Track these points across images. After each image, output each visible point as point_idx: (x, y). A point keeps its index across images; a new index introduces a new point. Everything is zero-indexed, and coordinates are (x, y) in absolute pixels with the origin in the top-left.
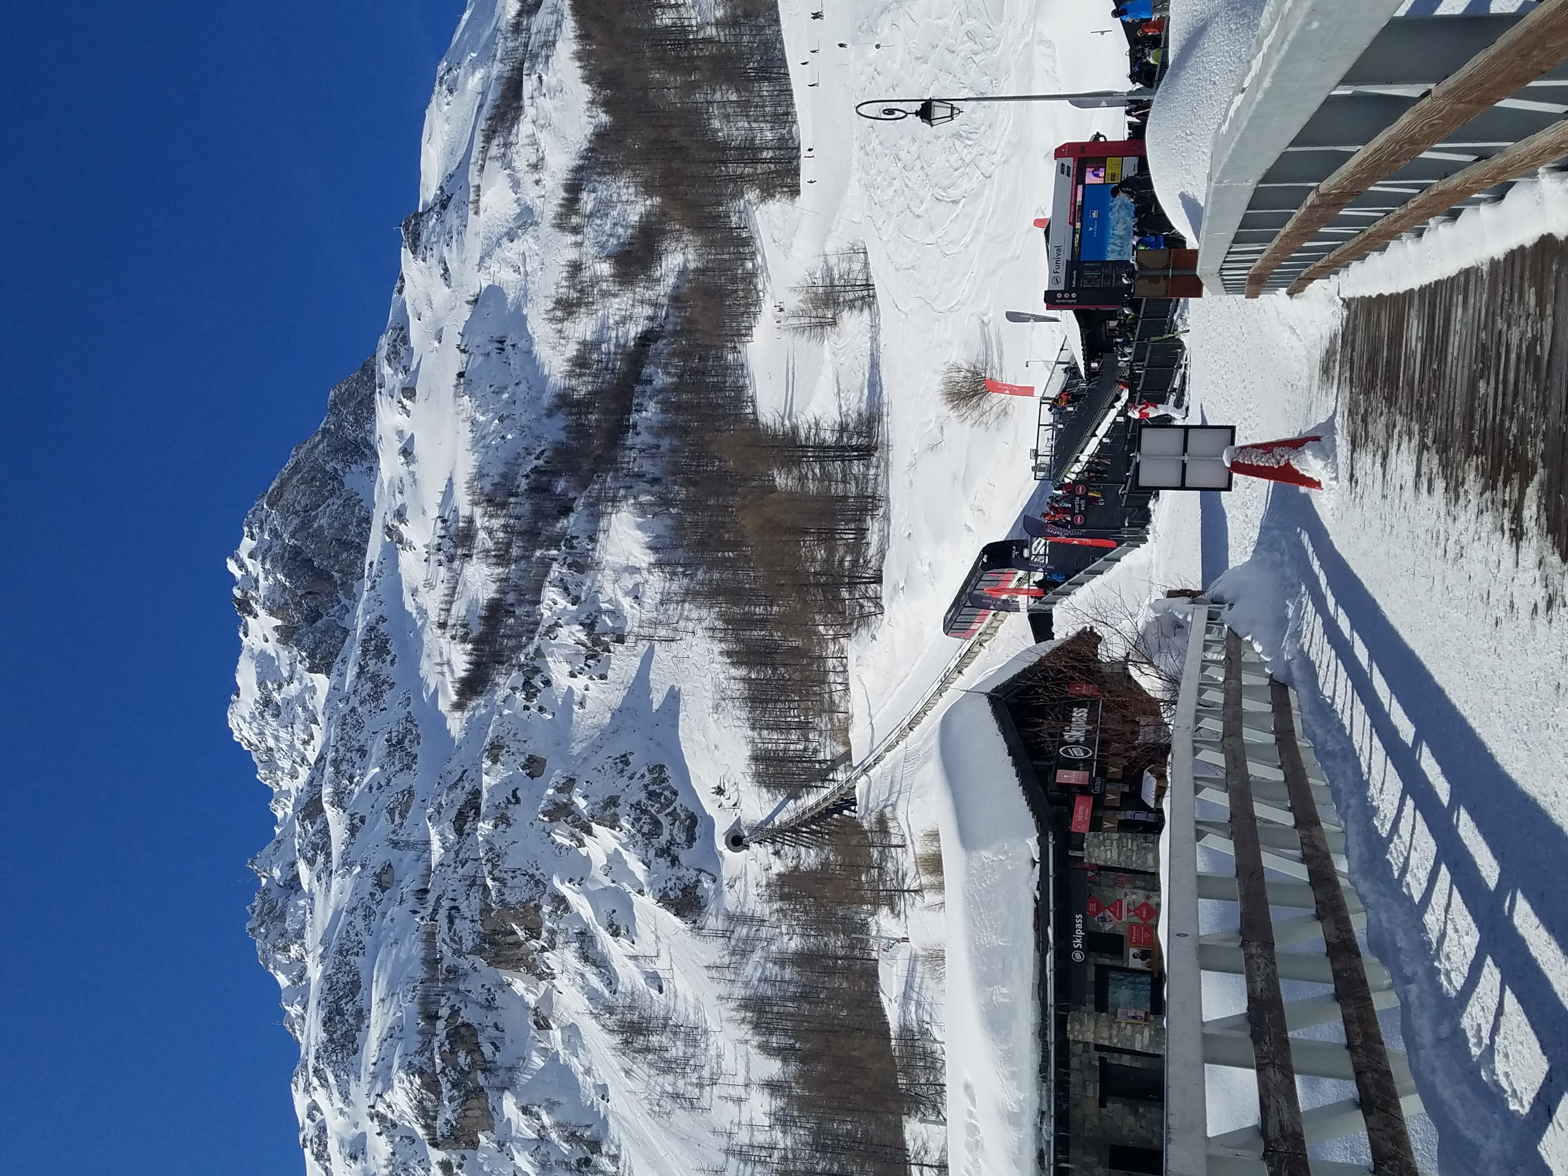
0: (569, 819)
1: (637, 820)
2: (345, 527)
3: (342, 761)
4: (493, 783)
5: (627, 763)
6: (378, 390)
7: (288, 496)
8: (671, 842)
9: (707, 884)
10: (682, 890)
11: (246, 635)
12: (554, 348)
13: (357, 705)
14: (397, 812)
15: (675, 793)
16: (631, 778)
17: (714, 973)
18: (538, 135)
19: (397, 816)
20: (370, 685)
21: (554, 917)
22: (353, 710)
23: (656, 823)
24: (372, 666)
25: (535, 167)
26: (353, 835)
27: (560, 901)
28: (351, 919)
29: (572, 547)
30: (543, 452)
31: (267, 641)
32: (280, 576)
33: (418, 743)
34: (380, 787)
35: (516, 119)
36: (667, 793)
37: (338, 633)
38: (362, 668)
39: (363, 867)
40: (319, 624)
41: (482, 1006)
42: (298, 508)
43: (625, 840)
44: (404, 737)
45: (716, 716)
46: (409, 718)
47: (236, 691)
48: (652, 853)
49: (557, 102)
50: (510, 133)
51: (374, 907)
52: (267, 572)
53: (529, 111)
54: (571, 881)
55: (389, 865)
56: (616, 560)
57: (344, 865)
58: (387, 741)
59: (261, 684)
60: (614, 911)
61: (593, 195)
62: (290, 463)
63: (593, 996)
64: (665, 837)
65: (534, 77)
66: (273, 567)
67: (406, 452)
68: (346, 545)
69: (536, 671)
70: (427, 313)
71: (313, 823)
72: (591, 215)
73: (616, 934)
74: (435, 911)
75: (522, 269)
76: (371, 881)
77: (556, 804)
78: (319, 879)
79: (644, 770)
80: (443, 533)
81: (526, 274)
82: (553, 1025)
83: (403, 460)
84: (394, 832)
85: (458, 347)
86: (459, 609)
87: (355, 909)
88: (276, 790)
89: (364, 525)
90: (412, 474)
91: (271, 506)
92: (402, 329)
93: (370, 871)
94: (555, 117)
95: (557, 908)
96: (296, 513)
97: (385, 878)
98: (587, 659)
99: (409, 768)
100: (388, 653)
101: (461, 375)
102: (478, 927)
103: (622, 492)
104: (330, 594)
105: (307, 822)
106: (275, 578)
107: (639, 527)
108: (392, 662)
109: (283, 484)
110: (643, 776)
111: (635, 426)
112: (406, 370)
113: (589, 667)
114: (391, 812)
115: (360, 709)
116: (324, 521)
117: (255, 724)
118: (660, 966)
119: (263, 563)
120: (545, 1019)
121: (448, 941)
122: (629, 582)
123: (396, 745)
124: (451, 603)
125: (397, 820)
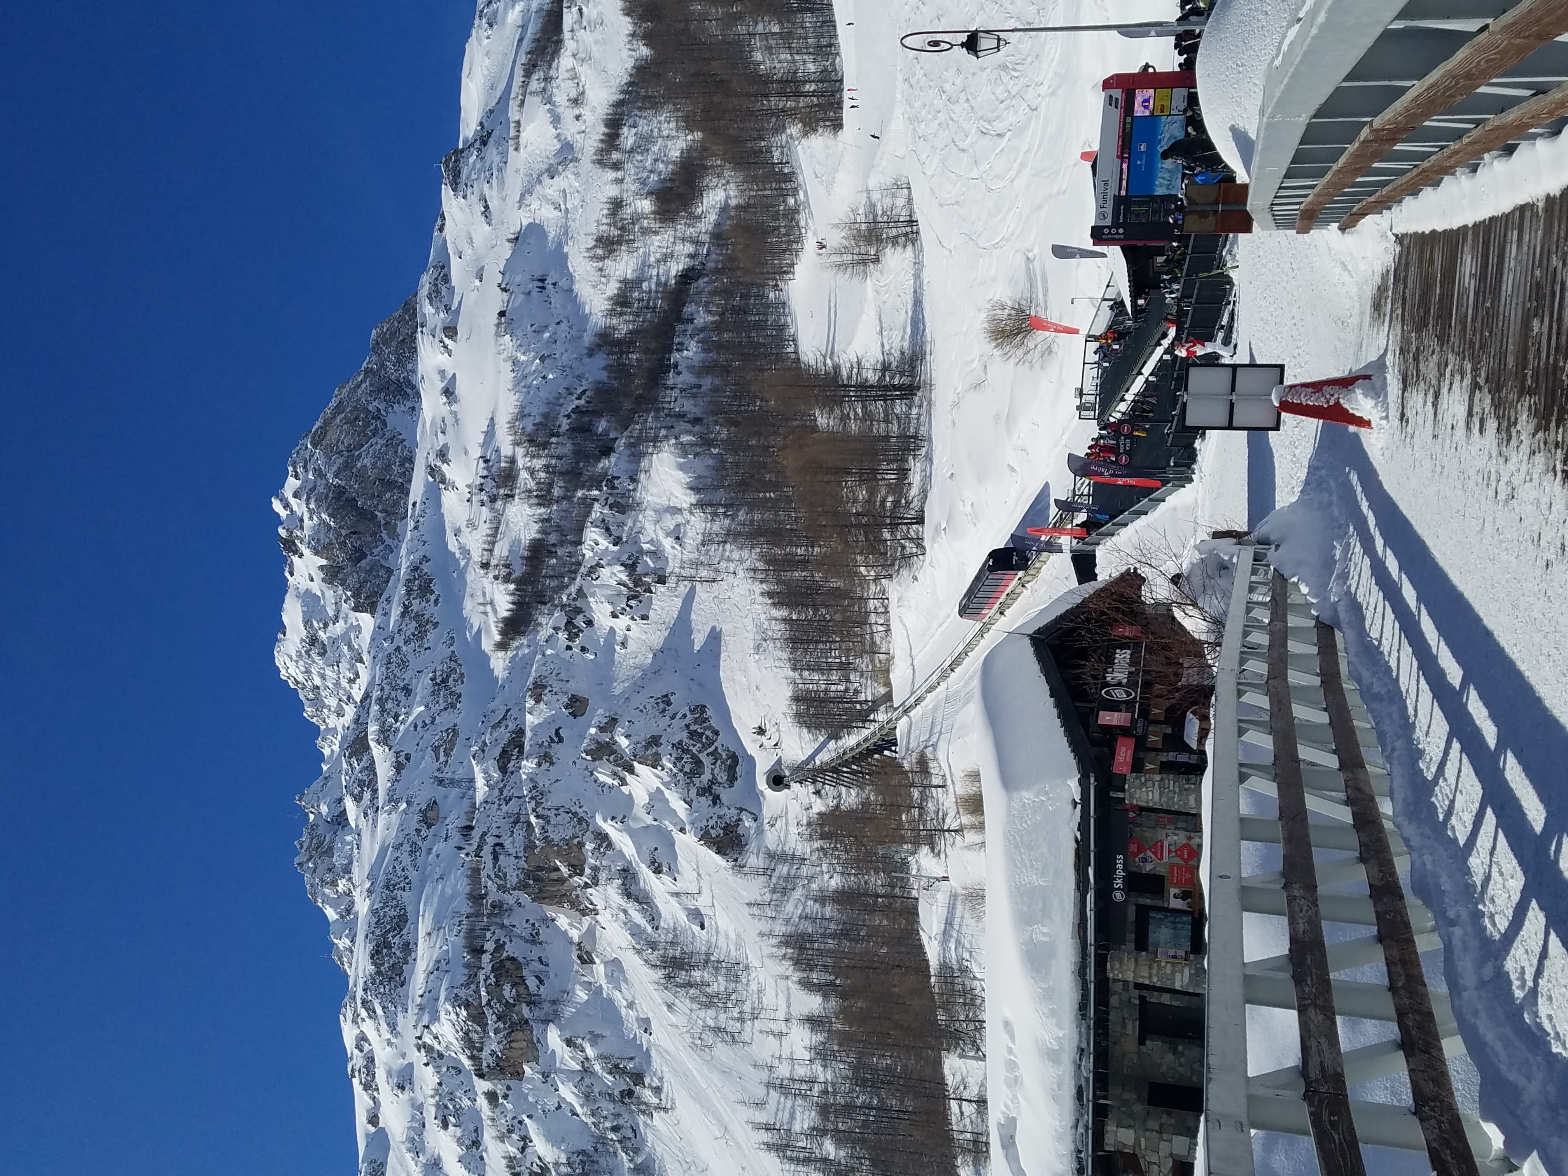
0: (612, 758)
1: (679, 759)
2: (388, 467)
3: (387, 699)
4: (536, 722)
5: (669, 703)
6: (419, 329)
7: (332, 436)
8: (713, 781)
9: (748, 822)
10: (724, 829)
11: (292, 574)
12: (594, 287)
13: (401, 644)
14: (442, 750)
15: (717, 733)
16: (673, 718)
17: (755, 910)
18: (579, 69)
19: (442, 754)
20: (414, 624)
21: (597, 854)
22: (398, 649)
23: (698, 763)
24: (416, 606)
25: (576, 102)
26: (398, 772)
27: (603, 838)
28: (398, 854)
29: (613, 487)
30: (584, 392)
31: (312, 580)
32: (324, 516)
33: (462, 683)
34: (425, 725)
35: (556, 53)
36: (708, 733)
37: (382, 573)
38: (406, 607)
39: (409, 803)
40: (363, 563)
41: (527, 941)
42: (341, 447)
43: (668, 779)
44: (448, 676)
45: (757, 657)
46: (453, 657)
47: (283, 629)
48: (693, 792)
49: (597, 35)
50: (550, 67)
51: (420, 843)
52: (311, 512)
53: (569, 45)
54: (613, 818)
55: (435, 802)
56: (657, 500)
57: (390, 801)
58: (432, 680)
59: (307, 623)
60: (656, 849)
61: (634, 131)
62: (333, 403)
63: (636, 932)
64: (706, 777)
65: (575, 10)
66: (318, 506)
67: (449, 392)
68: (389, 485)
69: (579, 611)
70: (468, 252)
71: (359, 760)
72: (632, 151)
73: (658, 871)
74: (480, 848)
75: (563, 207)
76: (417, 817)
77: (598, 743)
78: (366, 815)
79: (686, 710)
80: (485, 473)
81: (567, 210)
82: (597, 960)
83: (445, 399)
84: (438, 770)
85: (499, 285)
86: (502, 550)
87: (401, 845)
88: (323, 728)
89: (407, 465)
90: (454, 414)
91: (315, 445)
92: (443, 267)
93: (415, 808)
94: (595, 51)
95: (600, 846)
96: (340, 453)
97: (430, 814)
98: (628, 599)
99: (453, 706)
100: (432, 592)
101: (502, 314)
102: (522, 863)
103: (663, 432)
104: (374, 534)
105: (354, 759)
106: (320, 518)
107: (681, 467)
108: (436, 601)
109: (326, 423)
110: (685, 716)
111: (676, 366)
112: (447, 309)
113: (631, 607)
114: (436, 750)
115: (404, 648)
116: (367, 461)
117: (301, 663)
118: (702, 903)
119: (308, 504)
120: (588, 953)
121: (493, 876)
122: (670, 522)
123: (441, 684)
124: (493, 543)
125: (442, 758)
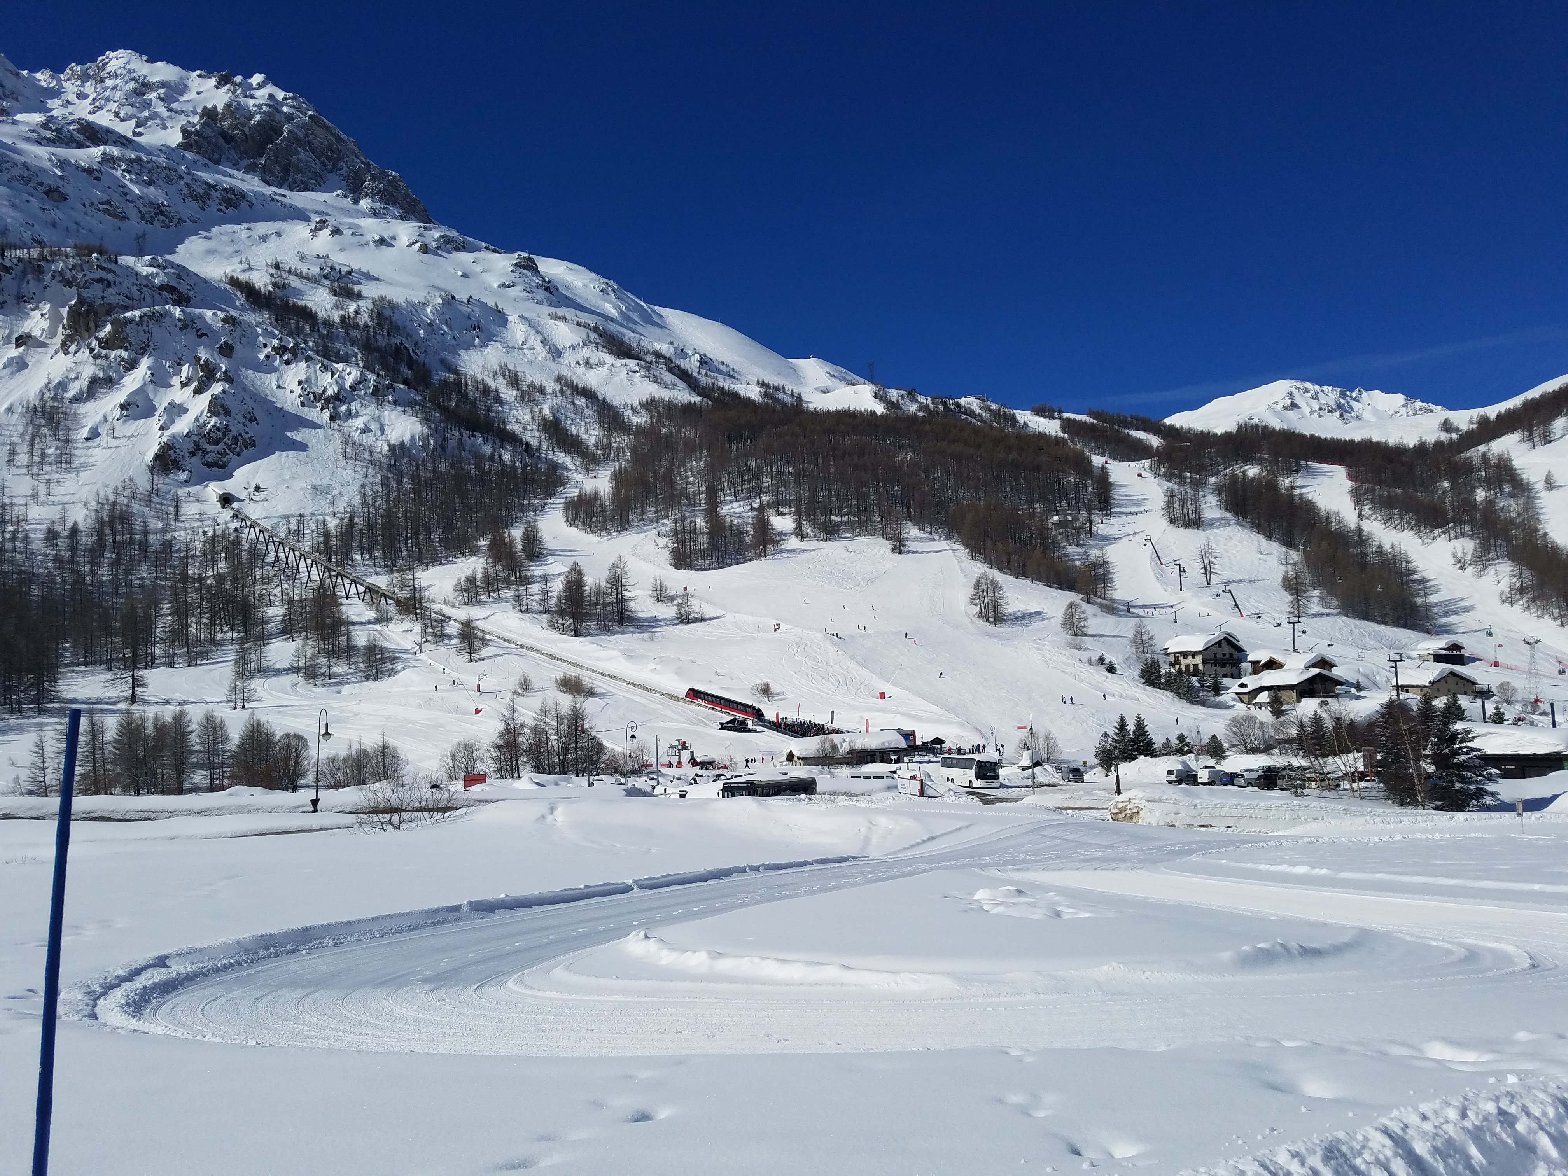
0: (204, 379)
1: (218, 429)
2: (299, 171)
3: (141, 165)
4: (208, 319)
5: (251, 421)
6: (422, 225)
7: (319, 131)
8: (205, 452)
9: (183, 476)
10: (175, 460)
11: (200, 76)
12: (484, 367)
13: (185, 180)
14: (108, 207)
15: (239, 455)
16: (244, 424)
18: (606, 367)
19: (105, 207)
20: (202, 192)
21: (119, 359)
22: (182, 178)
23: (217, 442)
24: (215, 194)
25: (587, 363)
26: (84, 170)
27: (132, 365)
28: (19, 165)
29: (388, 388)
30: (417, 355)
31: (198, 93)
32: (258, 117)
33: (162, 227)
34: (126, 194)
35: (611, 352)
36: (238, 449)
37: (216, 156)
38: (214, 187)
39: (61, 178)
40: (221, 141)
42: (311, 137)
43: (201, 420)
44: (166, 216)
45: (309, 487)
46: (181, 221)
47: (152, 60)
48: (196, 438)
49: (625, 381)
50: (604, 347)
51: (31, 184)
52: (259, 107)
53: (619, 362)
54: (152, 374)
55: (66, 199)
56: (386, 418)
57: (60, 161)
58: (163, 203)
59: (163, 84)
60: (138, 406)
61: (584, 405)
62: (344, 136)
63: (62, 385)
64: (209, 448)
65: (637, 368)
66: (264, 113)
67: (382, 242)
68: (286, 170)
69: (295, 356)
70: (478, 268)
71: (77, 130)
72: (573, 403)
73: (123, 407)
74: (104, 269)
75: (525, 347)
76: (53, 184)
78: (33, 131)
79: (251, 434)
80: (343, 273)
81: (522, 349)
82: (21, 349)
83: (377, 238)
84: (92, 203)
85: (471, 297)
86: (295, 282)
87: (28, 169)
88: (62, 76)
89: (302, 186)
90: (367, 244)
91: (311, 117)
92: (464, 247)
93: (60, 183)
94: (617, 379)
95: (126, 362)
96: (307, 135)
97: (56, 195)
98: (314, 394)
99: (143, 218)
100: (227, 208)
101: (453, 297)
103: (433, 426)
104: (246, 152)
105: (77, 126)
106: (256, 113)
107: (413, 437)
108: (220, 210)
109: (328, 129)
110: (247, 433)
111: (474, 436)
112: (438, 248)
113: (308, 395)
114: (108, 203)
115: (182, 182)
116: (302, 156)
117: (124, 72)
118: (105, 439)
119: (267, 105)
120: (24, 343)
122: (374, 426)
123: (159, 210)
125: (101, 207)
